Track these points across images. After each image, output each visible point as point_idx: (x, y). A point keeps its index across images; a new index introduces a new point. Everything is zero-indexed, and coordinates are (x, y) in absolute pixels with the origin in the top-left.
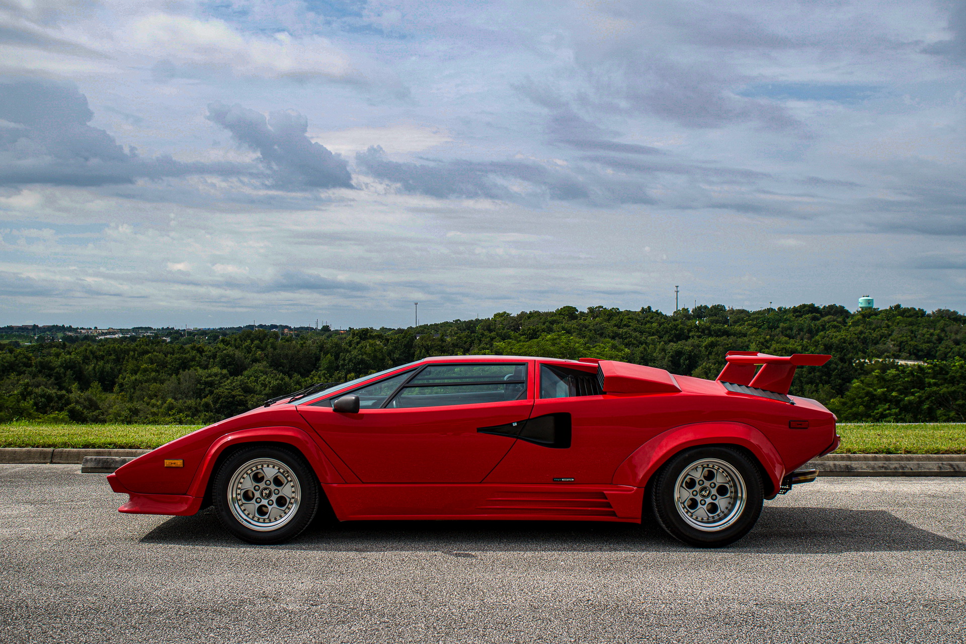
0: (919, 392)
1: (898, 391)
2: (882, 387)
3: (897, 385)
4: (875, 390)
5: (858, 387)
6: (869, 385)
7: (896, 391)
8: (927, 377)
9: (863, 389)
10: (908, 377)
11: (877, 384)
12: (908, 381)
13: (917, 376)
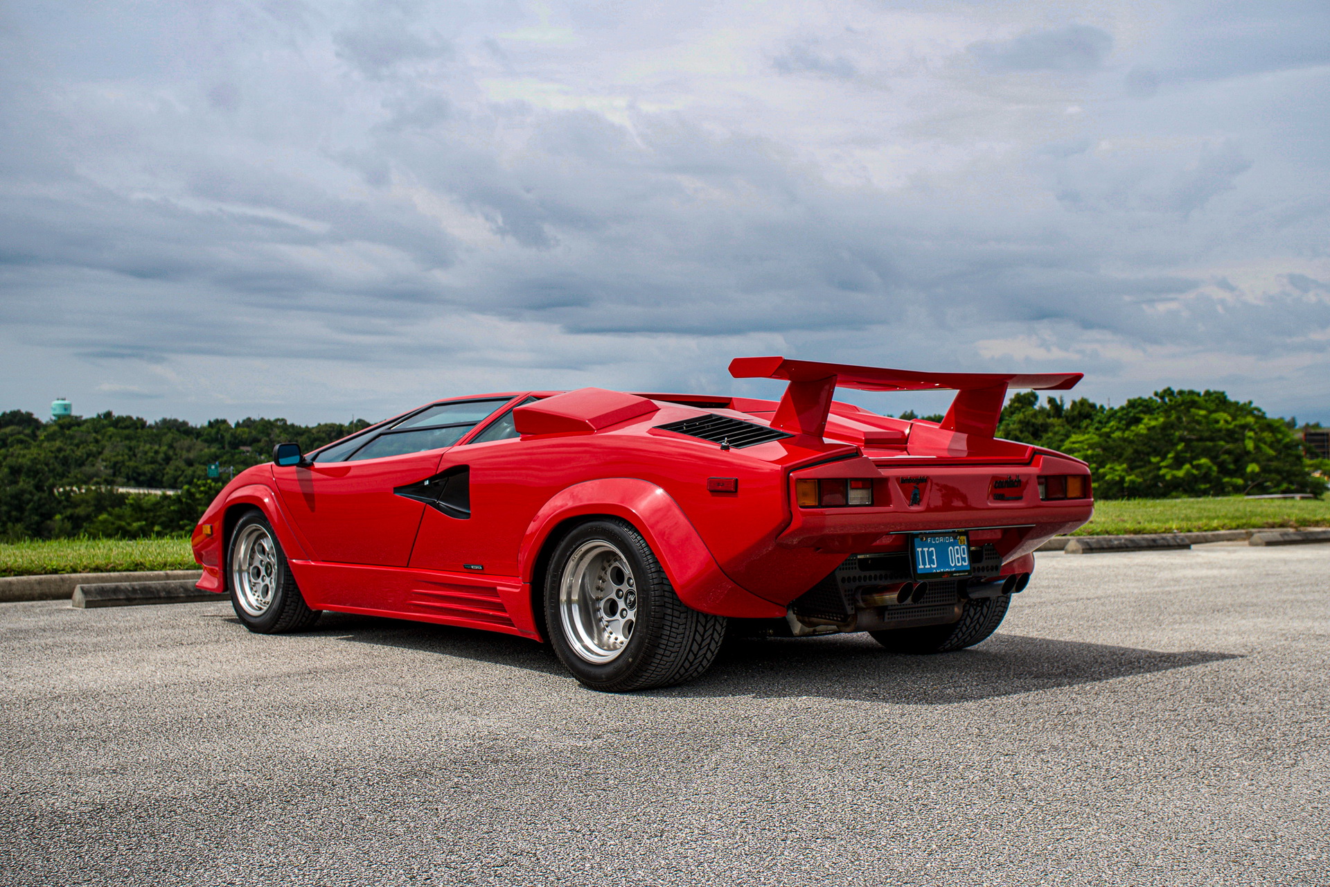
0: (190, 525)
1: (161, 524)
2: (138, 520)
3: (160, 516)
4: (129, 524)
5: (105, 521)
6: (120, 517)
7: (158, 524)
8: (200, 505)
9: (113, 524)
10: (174, 505)
11: (131, 516)
12: (174, 511)
13: (186, 503)
